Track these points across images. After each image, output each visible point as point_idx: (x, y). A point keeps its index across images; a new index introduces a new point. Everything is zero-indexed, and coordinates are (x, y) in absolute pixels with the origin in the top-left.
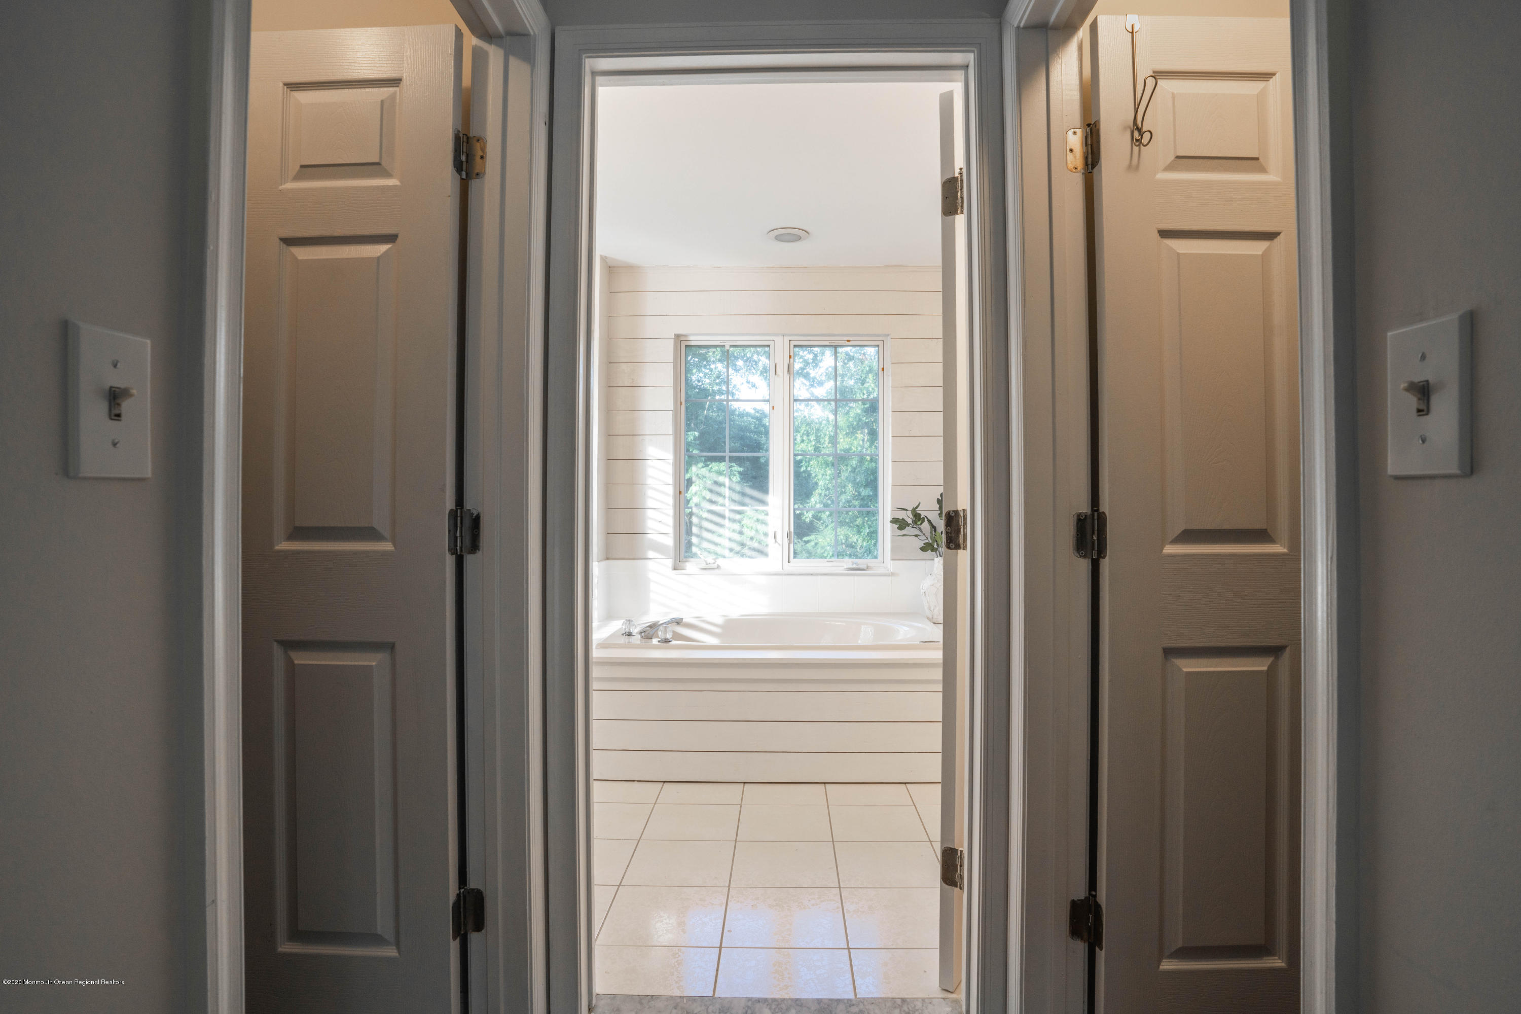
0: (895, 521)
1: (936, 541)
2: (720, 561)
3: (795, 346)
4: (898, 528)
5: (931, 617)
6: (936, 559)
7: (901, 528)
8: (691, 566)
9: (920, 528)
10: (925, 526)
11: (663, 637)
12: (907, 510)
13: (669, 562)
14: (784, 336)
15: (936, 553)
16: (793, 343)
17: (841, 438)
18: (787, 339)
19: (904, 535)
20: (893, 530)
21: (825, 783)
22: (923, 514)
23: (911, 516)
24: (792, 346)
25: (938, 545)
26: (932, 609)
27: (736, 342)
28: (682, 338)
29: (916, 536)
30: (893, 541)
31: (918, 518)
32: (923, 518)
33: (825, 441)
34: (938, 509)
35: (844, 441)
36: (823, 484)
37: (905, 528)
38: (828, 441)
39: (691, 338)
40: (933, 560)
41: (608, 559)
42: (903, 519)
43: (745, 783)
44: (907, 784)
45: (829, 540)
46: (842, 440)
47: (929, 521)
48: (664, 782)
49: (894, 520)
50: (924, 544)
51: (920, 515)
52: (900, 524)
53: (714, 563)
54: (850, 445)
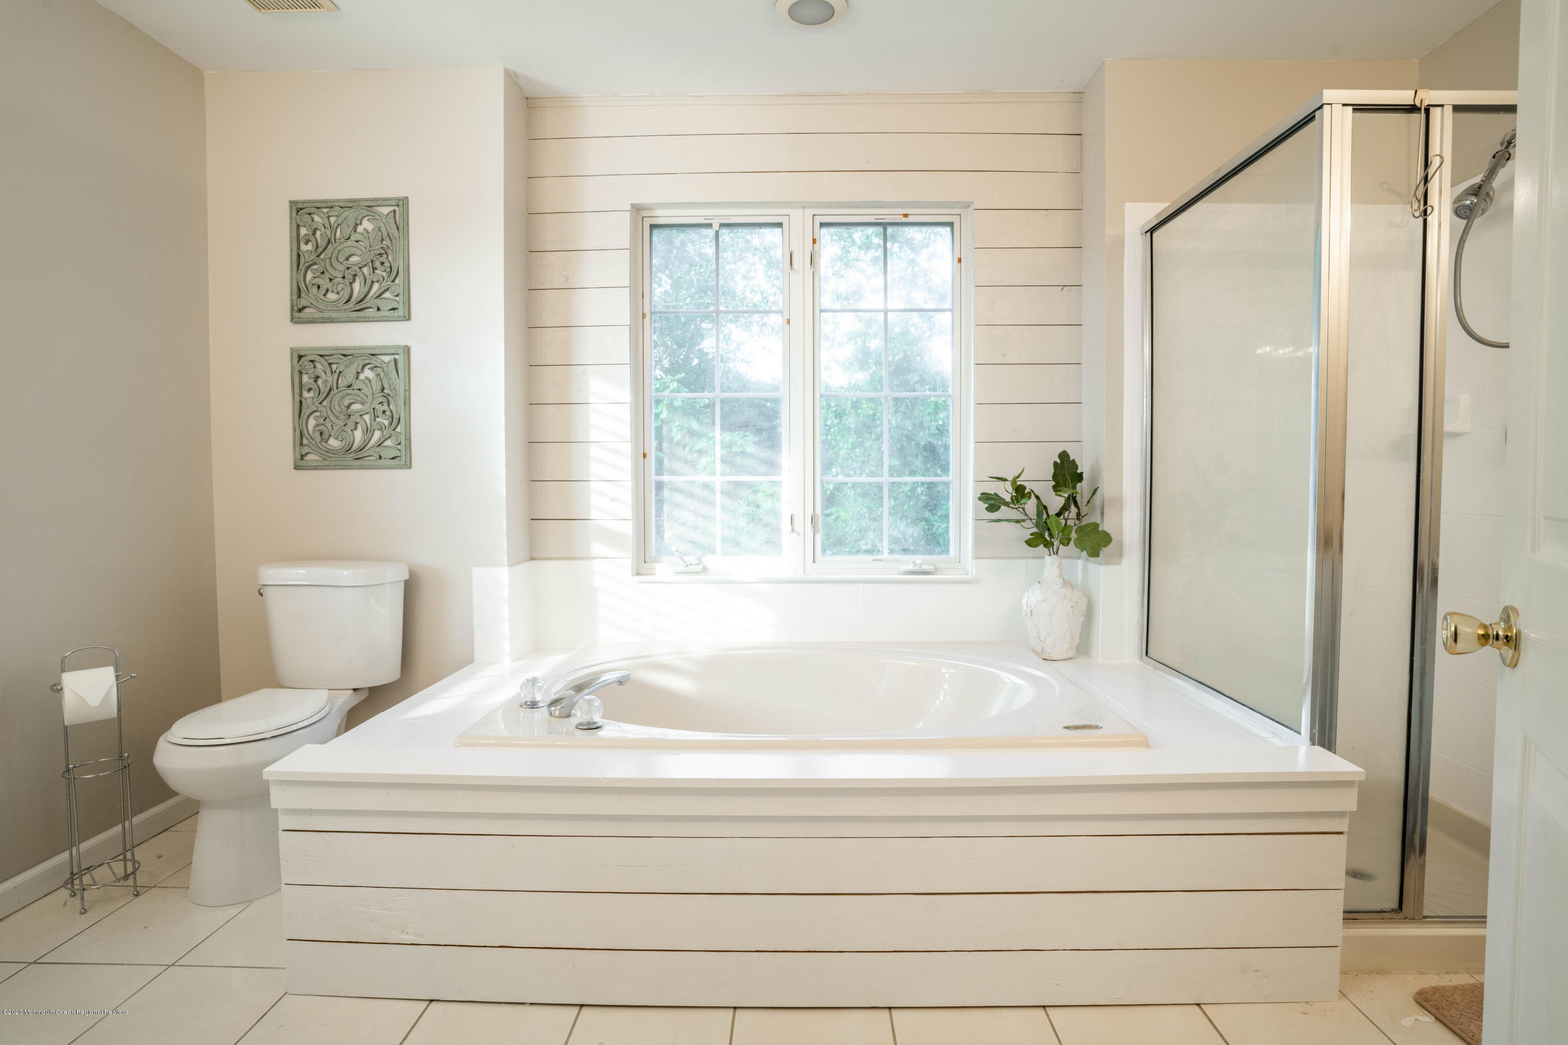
0: (985, 497)
1: (1049, 530)
2: (709, 561)
3: (822, 225)
4: (987, 509)
5: (1040, 650)
6: (1048, 559)
7: (992, 508)
8: (663, 569)
9: (1023, 509)
10: (1031, 505)
11: (585, 719)
12: (1006, 480)
13: (627, 562)
14: (804, 208)
15: (1048, 549)
16: (819, 220)
17: (864, 404)
18: (809, 213)
19: (998, 520)
20: (976, 510)
21: (890, 1008)
22: (1029, 486)
23: (1010, 490)
24: (817, 225)
25: (1051, 535)
26: (1042, 638)
27: (730, 219)
28: (645, 213)
29: (1018, 521)
30: (976, 529)
31: (1020, 492)
32: (1029, 493)
33: (847, 406)
34: (1052, 479)
35: (868, 406)
36: (845, 453)
37: (999, 508)
38: (850, 406)
39: (658, 212)
40: (1044, 557)
41: (533, 559)
42: (996, 494)
43: (735, 1008)
44: (1048, 1009)
45: (851, 513)
46: (865, 405)
47: (1037, 497)
48: (582, 1006)
49: (983, 496)
50: (1031, 534)
51: (1024, 488)
52: (992, 502)
53: (698, 564)
54: (874, 411)
